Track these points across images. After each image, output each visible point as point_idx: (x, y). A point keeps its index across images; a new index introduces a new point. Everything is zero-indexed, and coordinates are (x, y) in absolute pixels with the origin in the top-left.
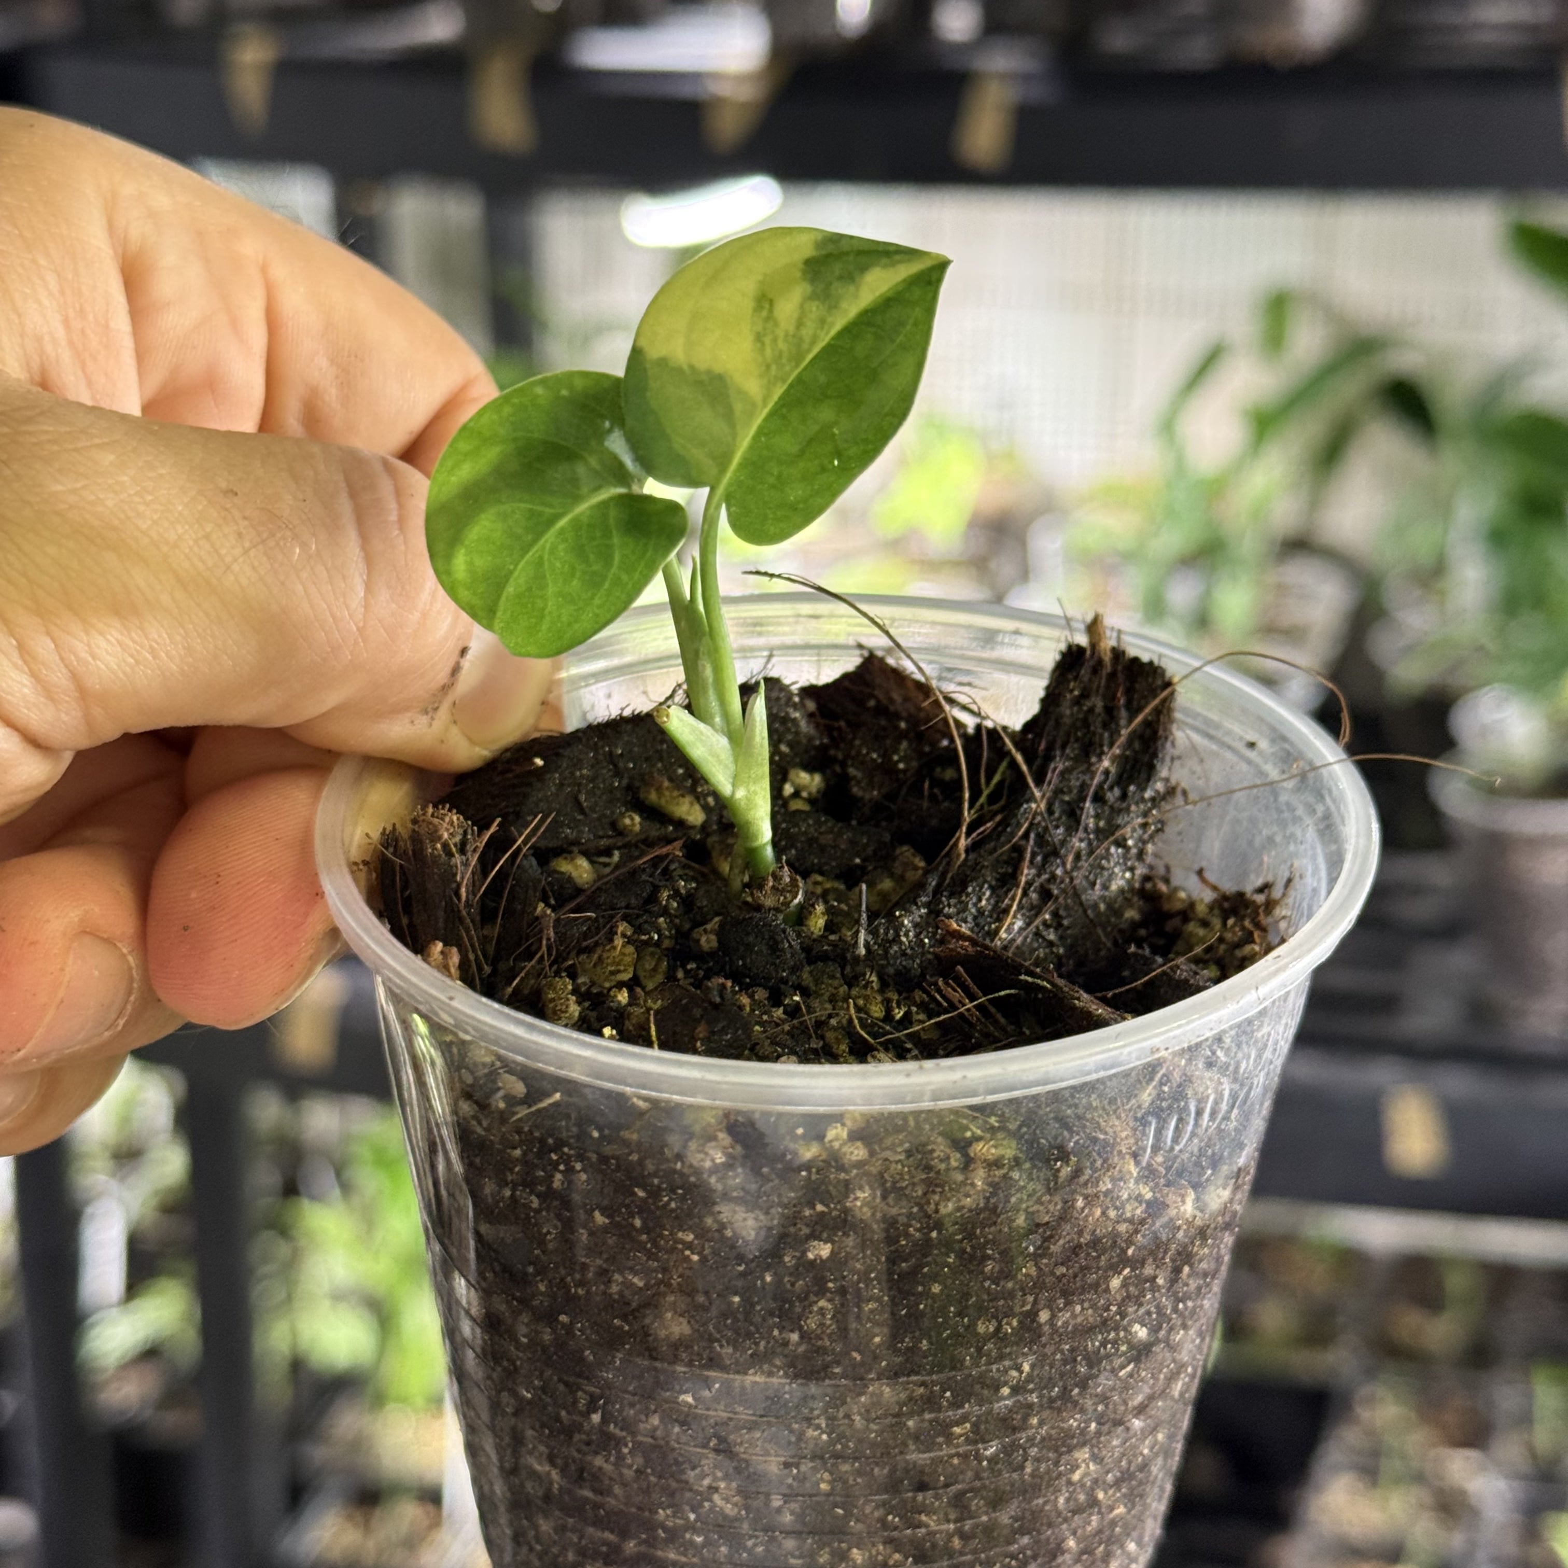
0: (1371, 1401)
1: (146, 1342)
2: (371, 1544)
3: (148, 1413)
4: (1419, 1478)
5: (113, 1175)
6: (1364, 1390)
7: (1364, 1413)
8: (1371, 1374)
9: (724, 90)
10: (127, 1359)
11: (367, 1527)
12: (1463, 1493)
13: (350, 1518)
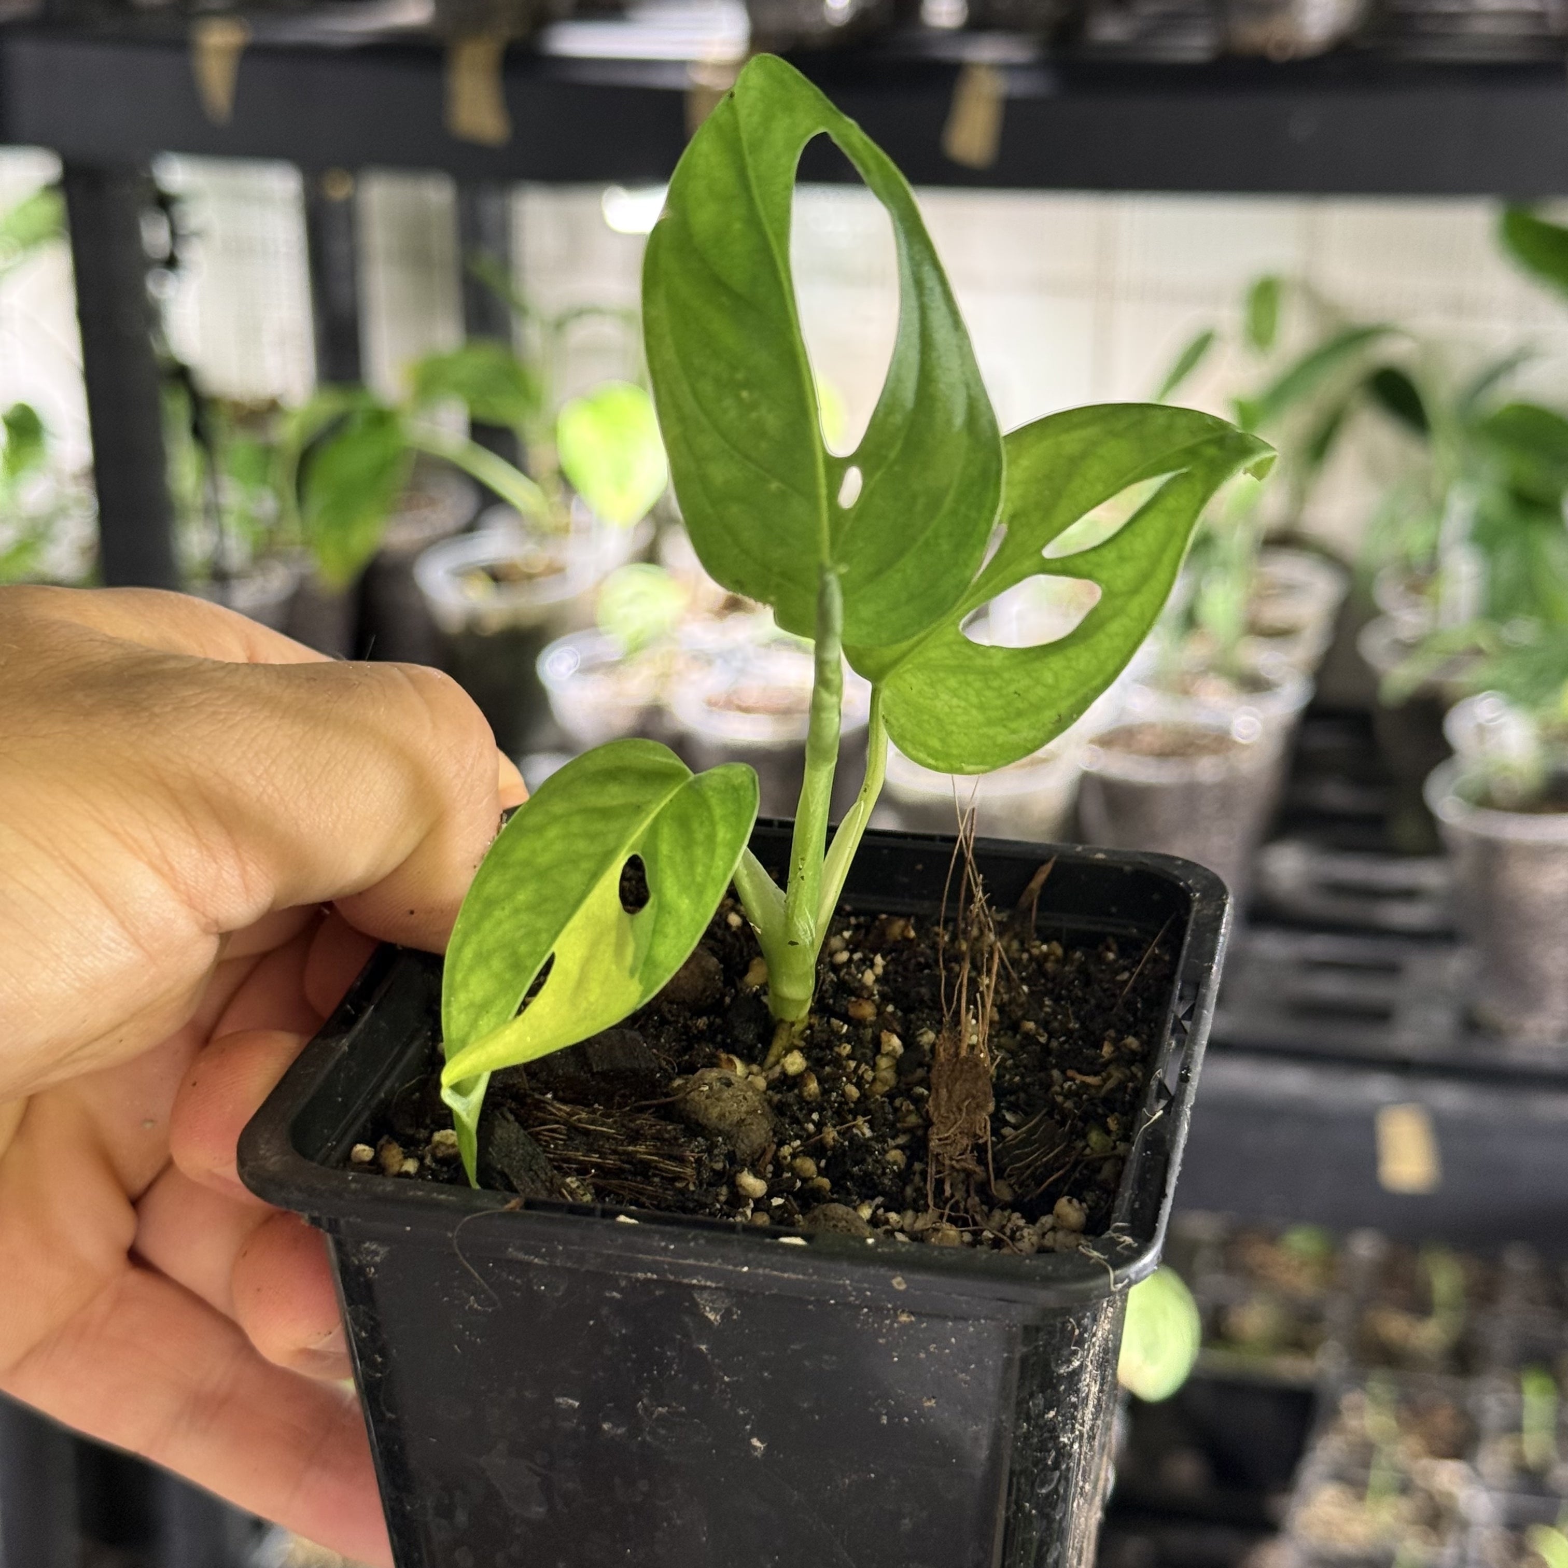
0: (1355, 1410)
7: (1352, 1422)
8: (1358, 1380)
9: (704, 79)
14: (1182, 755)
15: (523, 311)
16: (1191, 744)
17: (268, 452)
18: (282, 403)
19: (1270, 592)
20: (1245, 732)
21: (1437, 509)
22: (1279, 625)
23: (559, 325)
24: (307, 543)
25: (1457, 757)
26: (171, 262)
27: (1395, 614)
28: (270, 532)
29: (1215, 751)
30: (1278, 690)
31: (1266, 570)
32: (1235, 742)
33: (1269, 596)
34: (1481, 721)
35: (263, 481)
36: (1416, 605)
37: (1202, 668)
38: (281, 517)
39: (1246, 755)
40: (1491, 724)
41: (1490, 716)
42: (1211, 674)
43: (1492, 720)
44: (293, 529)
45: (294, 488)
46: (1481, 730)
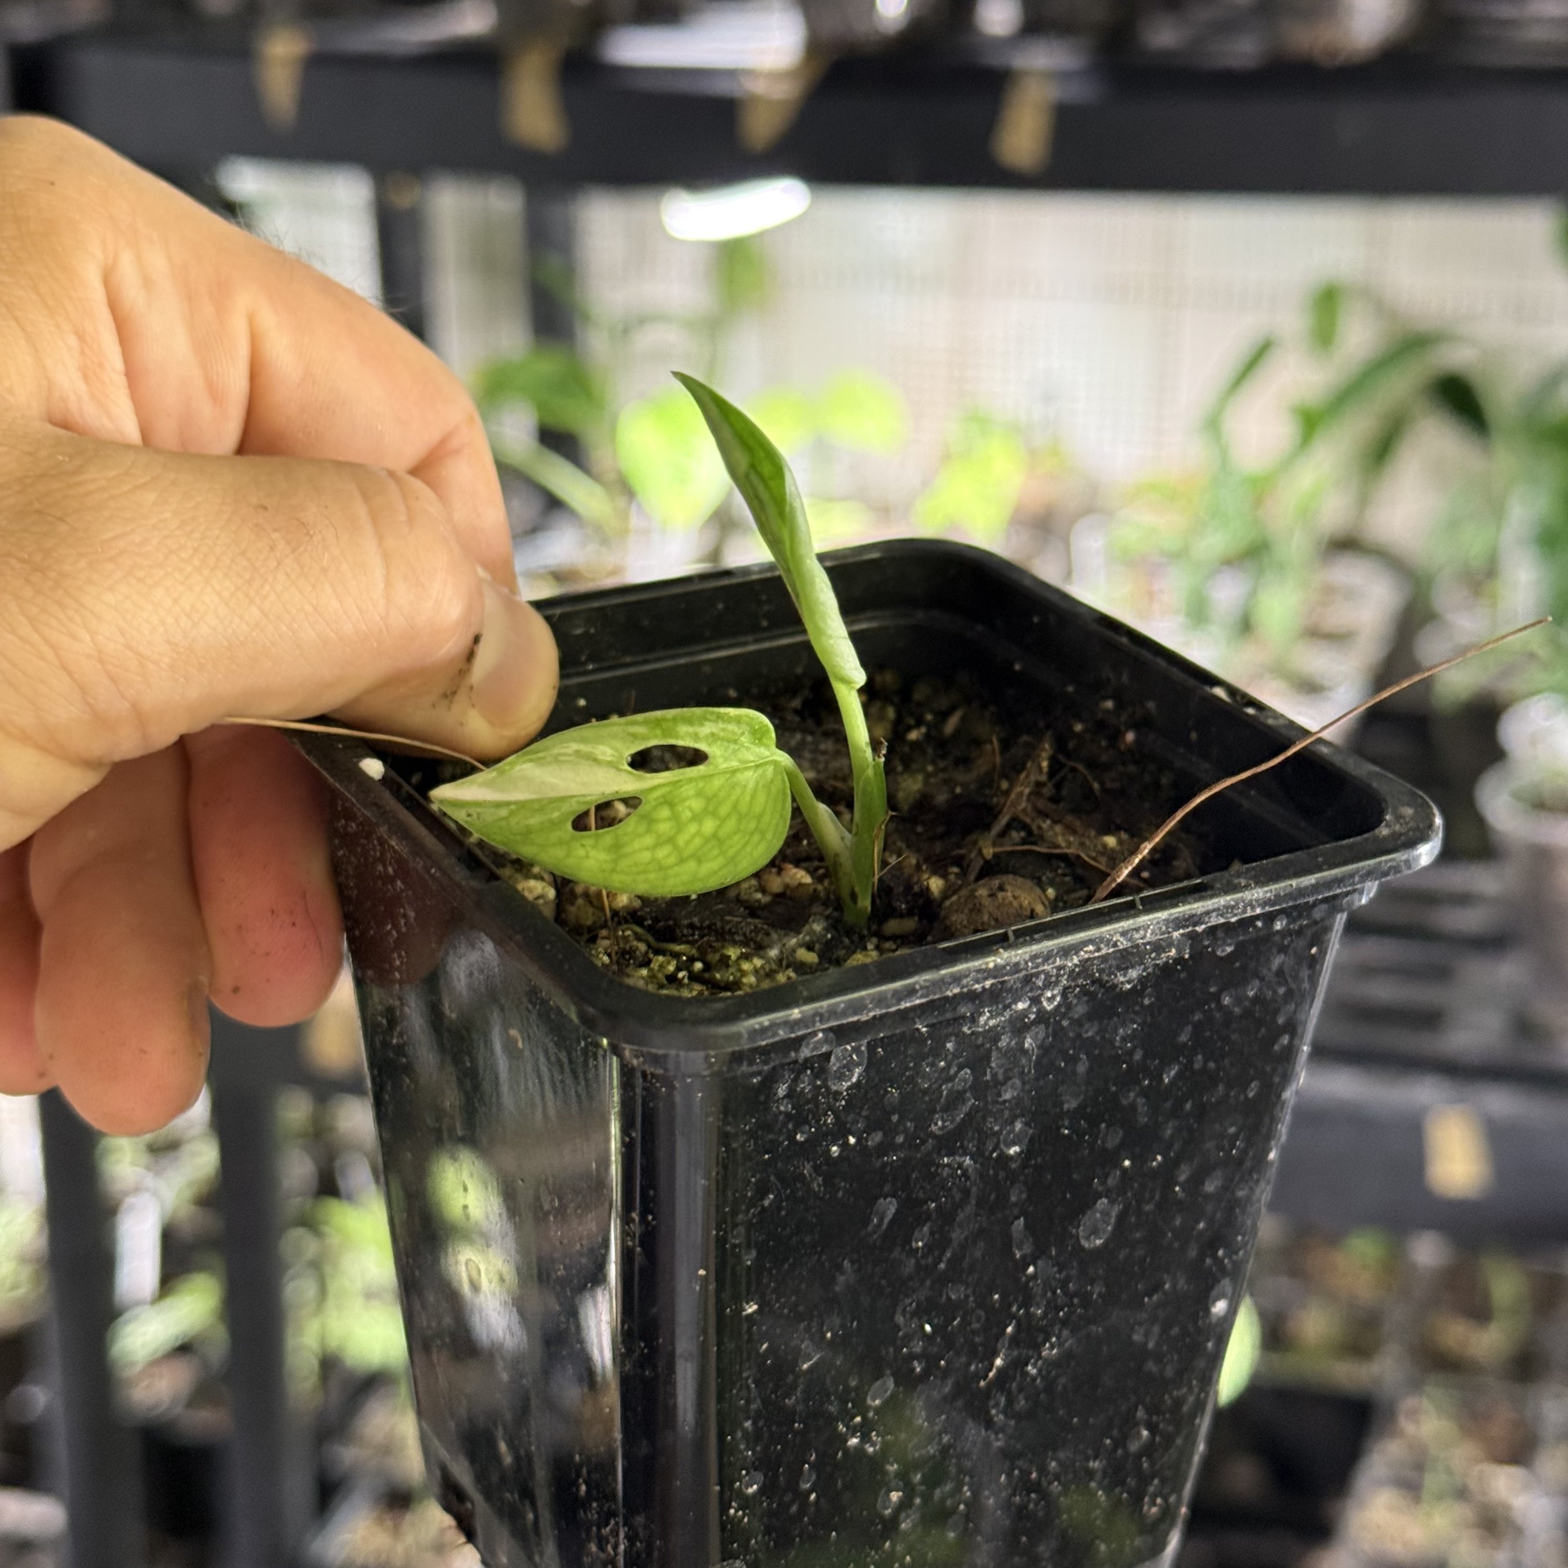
0: (1414, 1414)
1: (177, 1338)
2: (400, 1548)
3: (179, 1410)
4: (1462, 1494)
5: (148, 1168)
6: (1409, 1403)
7: (1407, 1426)
8: (1415, 1385)
9: (758, 88)
10: (159, 1355)
11: (396, 1531)
12: (1507, 1508)
13: (380, 1521)
15: (588, 319)
19: (1331, 596)
22: (1339, 629)
23: (624, 331)
25: (1510, 761)
27: (1450, 617)
30: (1331, 694)
31: (1328, 573)
33: (1333, 599)
34: (1534, 729)
36: (1475, 607)
37: (1263, 671)
41: (1543, 724)
43: (1545, 728)
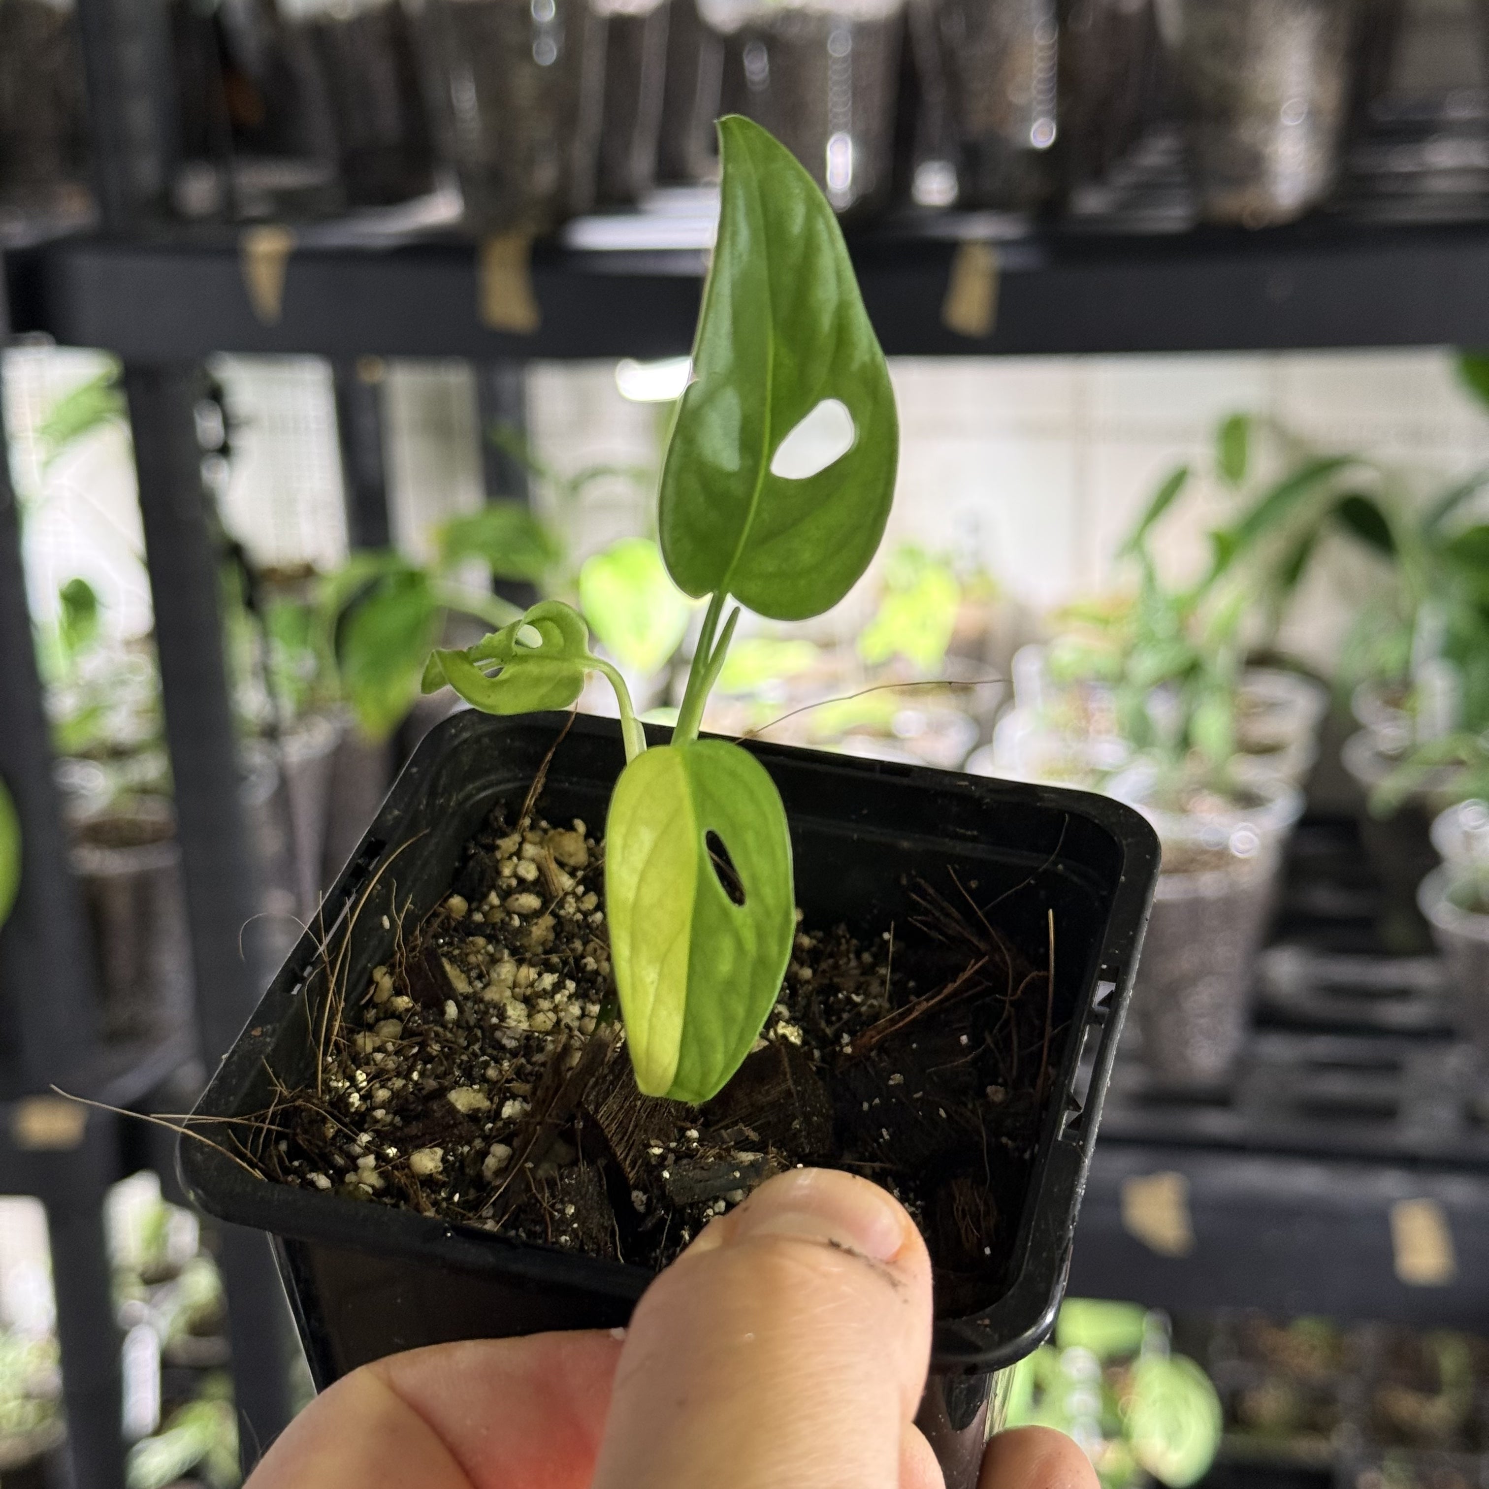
5: (144, 1300)
8: (1374, 1459)
14: (1185, 871)
15: (539, 473)
16: (1192, 861)
17: (307, 614)
18: (318, 568)
19: (1255, 710)
20: (1241, 847)
21: (1408, 626)
22: (1268, 741)
23: (575, 486)
24: (347, 698)
25: (1446, 865)
26: (224, 450)
27: (1374, 727)
28: (312, 689)
29: (1217, 867)
30: (1270, 805)
31: (1249, 689)
32: (1233, 857)
33: (1254, 714)
34: (1467, 828)
35: (304, 642)
36: (1395, 718)
37: (1197, 786)
38: (319, 675)
39: (1246, 869)
40: (1477, 830)
41: (1473, 824)
42: (1206, 792)
43: (1476, 828)
44: (332, 685)
45: (333, 647)
46: (1469, 838)
